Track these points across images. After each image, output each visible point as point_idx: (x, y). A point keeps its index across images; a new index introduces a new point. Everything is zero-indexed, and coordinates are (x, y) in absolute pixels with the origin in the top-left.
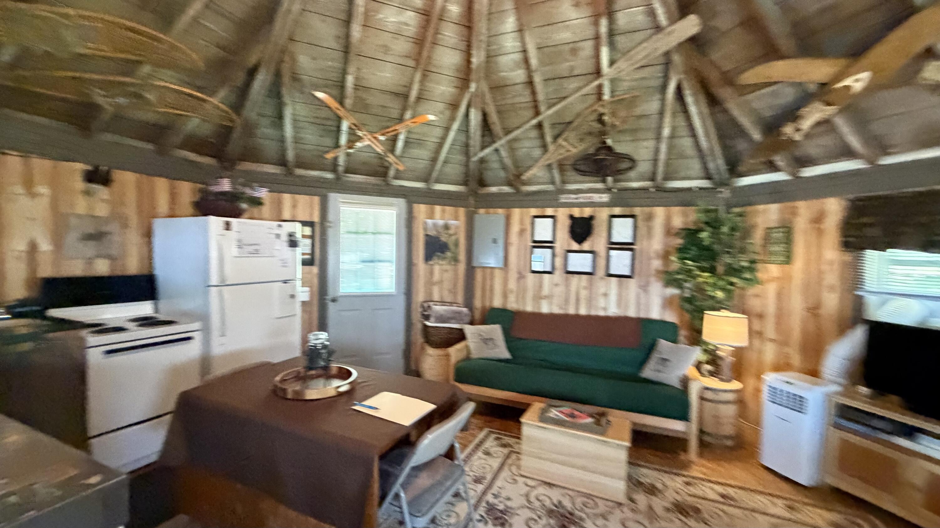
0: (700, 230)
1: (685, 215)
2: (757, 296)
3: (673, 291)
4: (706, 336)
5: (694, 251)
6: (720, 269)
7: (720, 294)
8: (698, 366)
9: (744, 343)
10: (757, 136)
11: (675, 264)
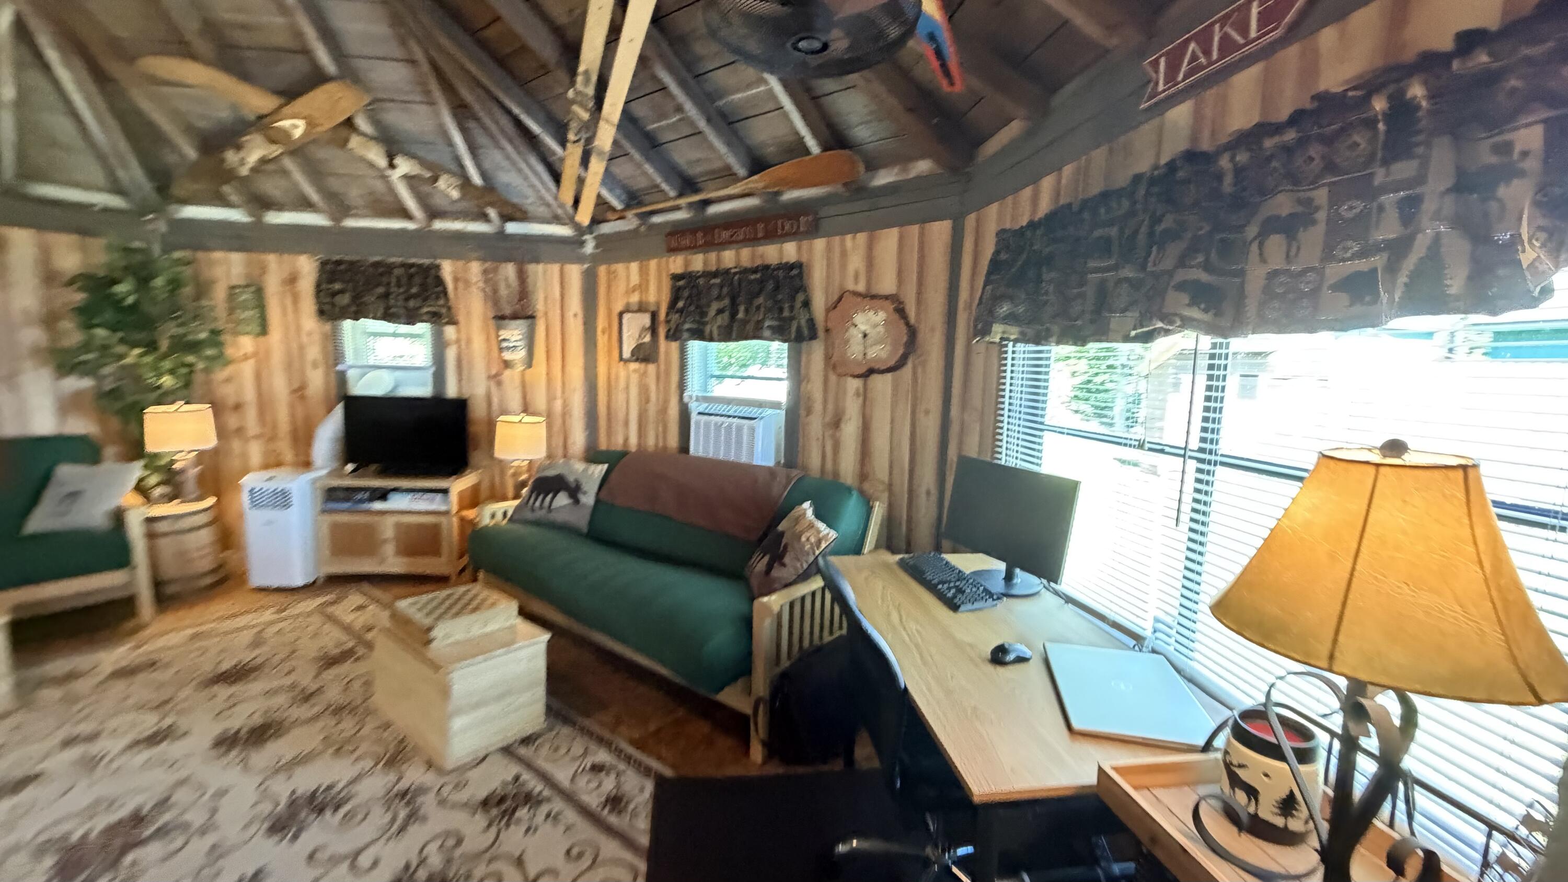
0: (115, 282)
2: (228, 380)
3: (78, 383)
4: (151, 447)
5: (108, 315)
6: (164, 345)
7: (167, 381)
8: (141, 489)
9: (211, 442)
10: (191, 153)
11: (72, 334)
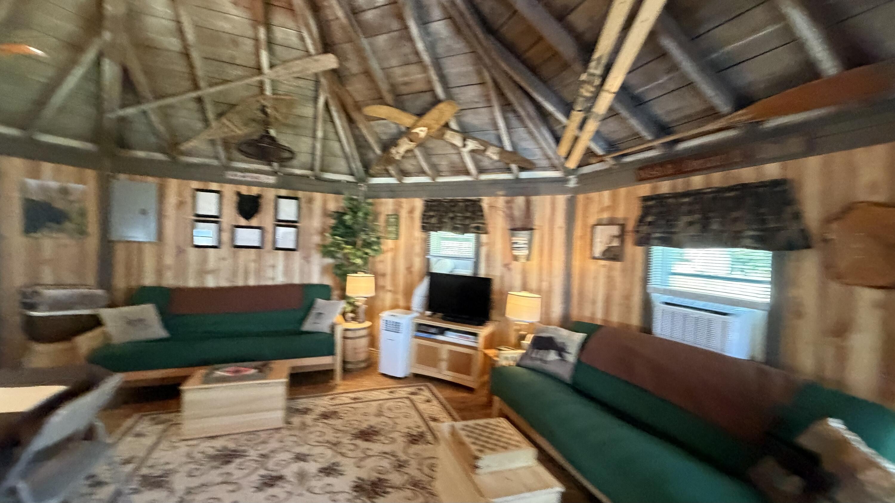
0: (344, 214)
1: (337, 201)
2: (381, 261)
3: (330, 261)
4: (348, 293)
5: (341, 230)
6: (360, 243)
7: (359, 261)
8: (344, 314)
9: (372, 293)
10: (378, 151)
11: (329, 240)
